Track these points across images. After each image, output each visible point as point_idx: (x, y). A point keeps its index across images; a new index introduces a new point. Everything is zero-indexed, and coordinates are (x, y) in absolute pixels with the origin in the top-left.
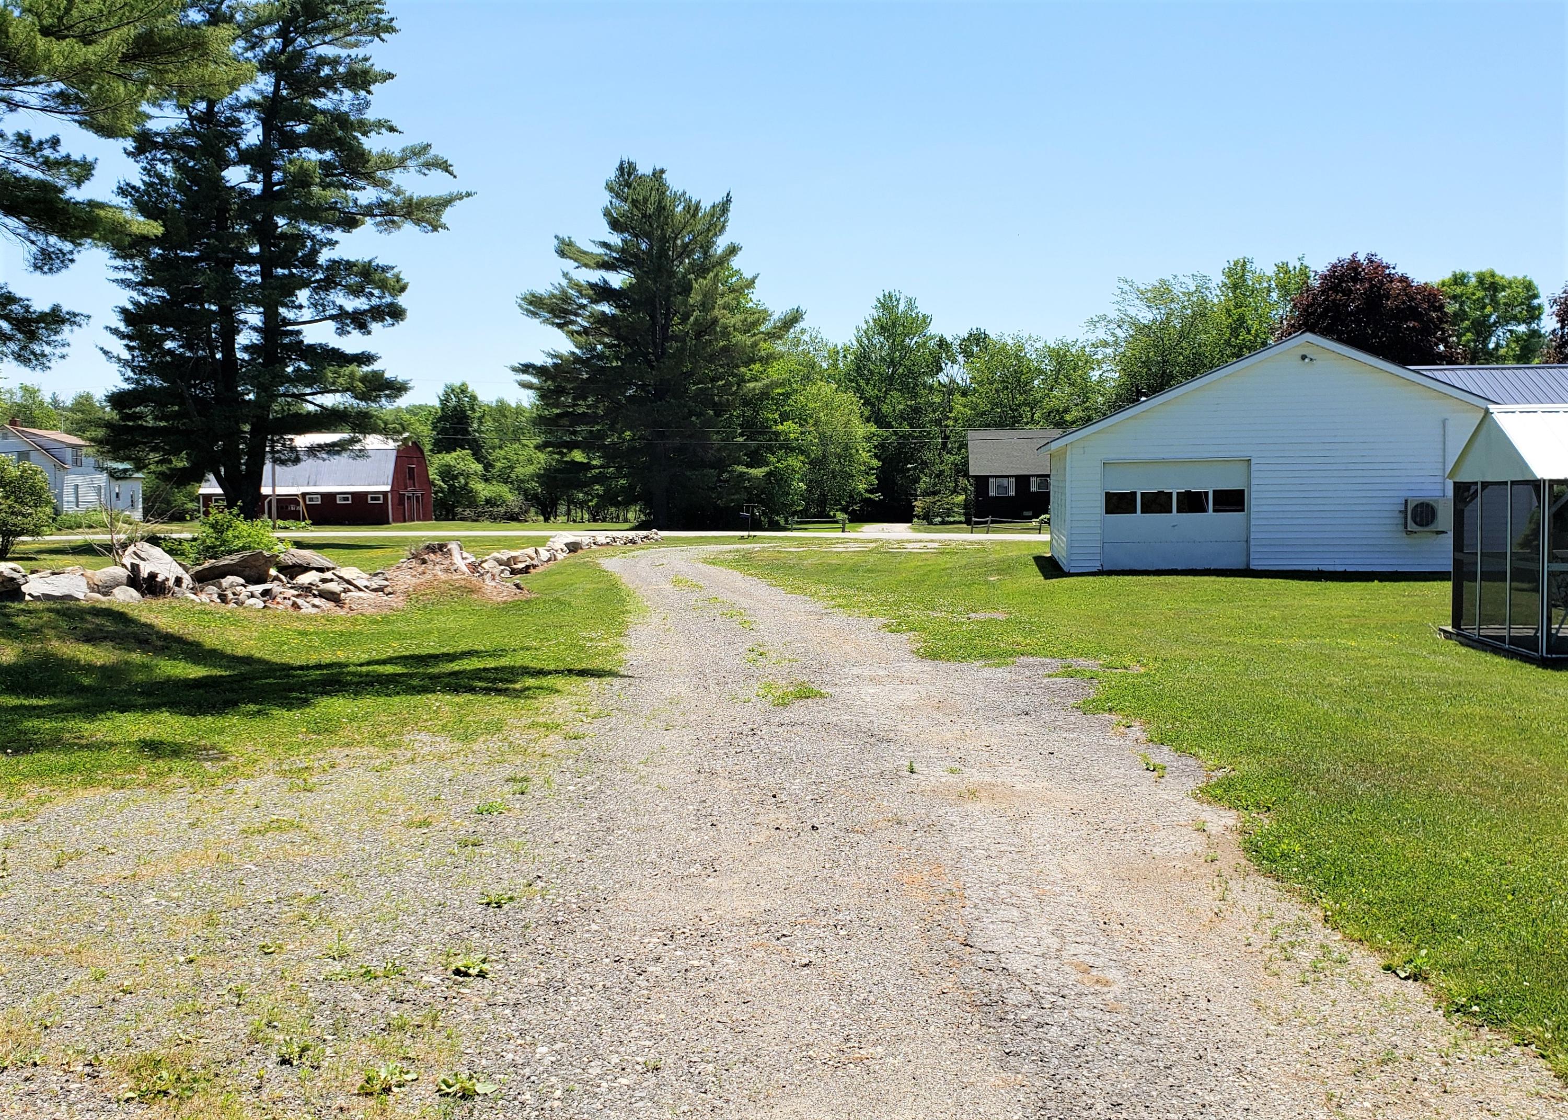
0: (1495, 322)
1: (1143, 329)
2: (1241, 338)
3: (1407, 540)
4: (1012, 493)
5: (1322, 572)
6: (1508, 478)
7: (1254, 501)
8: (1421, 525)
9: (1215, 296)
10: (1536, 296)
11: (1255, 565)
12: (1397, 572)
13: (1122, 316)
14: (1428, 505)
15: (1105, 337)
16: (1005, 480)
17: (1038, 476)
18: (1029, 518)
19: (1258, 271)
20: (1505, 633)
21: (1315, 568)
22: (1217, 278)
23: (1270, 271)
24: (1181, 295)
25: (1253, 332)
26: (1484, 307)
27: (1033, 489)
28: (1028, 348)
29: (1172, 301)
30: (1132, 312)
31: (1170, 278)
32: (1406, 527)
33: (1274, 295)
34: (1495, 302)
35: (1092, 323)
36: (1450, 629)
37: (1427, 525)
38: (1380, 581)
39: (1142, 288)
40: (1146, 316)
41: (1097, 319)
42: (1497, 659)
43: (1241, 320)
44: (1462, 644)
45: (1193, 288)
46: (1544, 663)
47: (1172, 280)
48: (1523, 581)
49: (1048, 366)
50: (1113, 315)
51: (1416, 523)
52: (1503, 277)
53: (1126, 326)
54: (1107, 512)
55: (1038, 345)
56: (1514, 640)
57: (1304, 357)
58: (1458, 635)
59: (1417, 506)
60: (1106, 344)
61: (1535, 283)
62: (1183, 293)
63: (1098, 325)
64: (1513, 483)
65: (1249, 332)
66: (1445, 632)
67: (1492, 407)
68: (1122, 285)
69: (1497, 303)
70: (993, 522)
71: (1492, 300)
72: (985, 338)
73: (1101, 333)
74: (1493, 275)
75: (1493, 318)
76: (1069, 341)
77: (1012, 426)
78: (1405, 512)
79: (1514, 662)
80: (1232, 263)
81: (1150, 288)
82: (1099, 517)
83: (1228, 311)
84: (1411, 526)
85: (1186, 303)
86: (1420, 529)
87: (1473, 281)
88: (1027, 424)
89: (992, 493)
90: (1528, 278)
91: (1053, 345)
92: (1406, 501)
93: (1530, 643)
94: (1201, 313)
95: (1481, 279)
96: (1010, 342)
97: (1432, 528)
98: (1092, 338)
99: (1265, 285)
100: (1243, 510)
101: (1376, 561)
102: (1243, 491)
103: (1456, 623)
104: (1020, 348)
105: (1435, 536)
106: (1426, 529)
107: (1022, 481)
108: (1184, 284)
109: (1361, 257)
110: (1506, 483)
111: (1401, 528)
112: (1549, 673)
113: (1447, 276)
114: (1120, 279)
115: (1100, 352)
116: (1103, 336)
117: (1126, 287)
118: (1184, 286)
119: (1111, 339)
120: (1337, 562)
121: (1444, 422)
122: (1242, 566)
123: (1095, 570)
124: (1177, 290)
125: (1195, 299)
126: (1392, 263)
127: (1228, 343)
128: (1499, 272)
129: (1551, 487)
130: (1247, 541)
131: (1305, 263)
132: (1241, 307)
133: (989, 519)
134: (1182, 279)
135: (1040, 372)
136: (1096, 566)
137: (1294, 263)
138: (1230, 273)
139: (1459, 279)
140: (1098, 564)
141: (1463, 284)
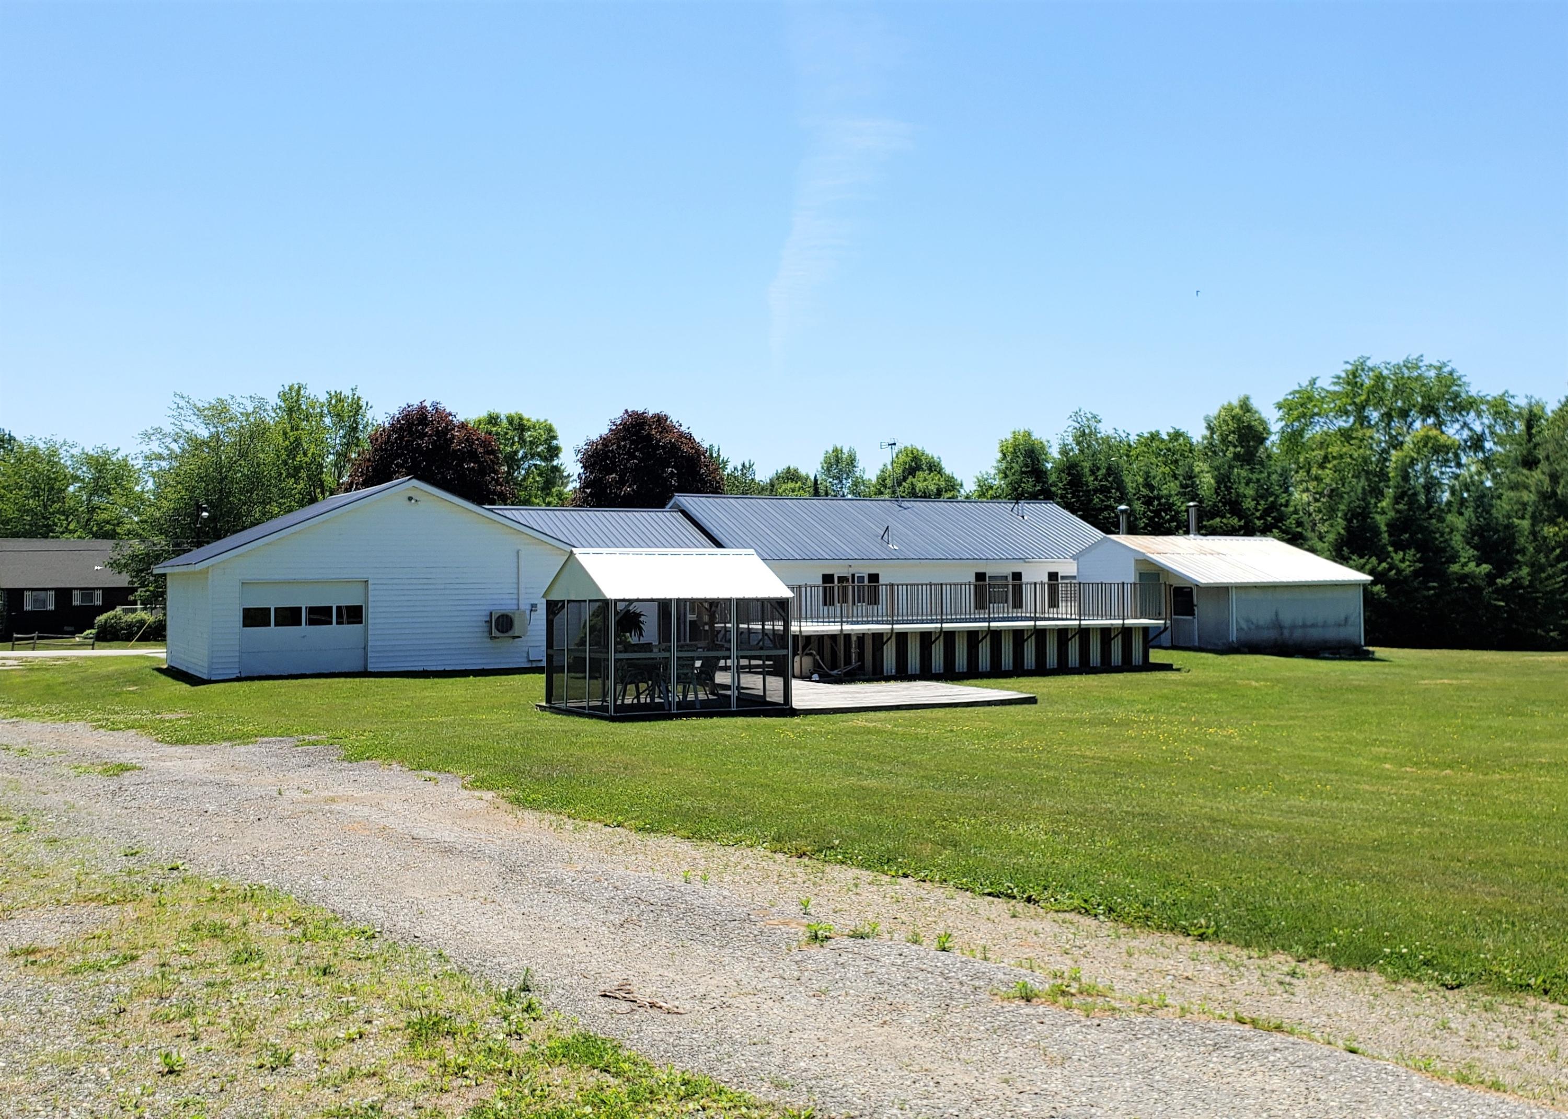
0: (522, 458)
1: (197, 444)
2: (298, 459)
3: (489, 644)
4: (51, 607)
5: (427, 671)
6: (587, 598)
7: (372, 615)
8: (503, 632)
9: (270, 418)
10: (555, 438)
11: (371, 668)
12: (483, 670)
13: (178, 430)
14: (507, 616)
15: (160, 451)
16: (43, 593)
17: (81, 589)
18: (73, 634)
19: (312, 397)
20: (584, 704)
21: (421, 669)
22: (274, 400)
23: (323, 398)
24: (239, 415)
25: (310, 455)
26: (513, 444)
27: (76, 602)
28: (62, 452)
29: (231, 420)
30: (188, 427)
31: (228, 398)
32: (491, 633)
33: (327, 420)
34: (522, 441)
35: (147, 436)
36: (544, 704)
37: (507, 631)
38: (475, 676)
39: (199, 404)
40: (203, 433)
41: (152, 432)
42: (582, 720)
43: (298, 442)
44: (552, 712)
45: (250, 410)
46: (613, 719)
47: (229, 400)
48: (578, 672)
49: (86, 473)
50: (168, 428)
51: (498, 630)
52: (528, 420)
53: (181, 441)
54: (245, 625)
55: (74, 451)
56: (590, 708)
57: (410, 499)
58: (550, 708)
59: (499, 617)
60: (160, 457)
61: (555, 426)
62: (241, 414)
63: (153, 438)
64: (590, 601)
65: (305, 454)
66: (540, 706)
67: (574, 549)
68: (177, 400)
69: (524, 441)
70: (39, 638)
71: (520, 438)
72: (10, 440)
73: (155, 447)
74: (521, 419)
75: (520, 455)
76: (110, 449)
77: (45, 536)
78: (490, 622)
79: (594, 720)
80: (287, 388)
81: (207, 405)
82: (237, 630)
83: (285, 433)
84: (495, 632)
85: (244, 423)
86: (502, 635)
87: (505, 423)
88: (62, 533)
89: (28, 607)
90: (549, 422)
91: (91, 452)
92: (491, 614)
93: (605, 709)
94: (258, 432)
95: (510, 420)
96: (42, 446)
97: (510, 633)
98: (146, 450)
99: (319, 410)
100: (361, 622)
101: (468, 661)
102: (361, 607)
103: (548, 700)
104: (54, 453)
105: (511, 640)
106: (506, 635)
107: (63, 594)
108: (242, 405)
109: (427, 404)
110: (585, 601)
111: (487, 634)
112: (617, 724)
113: (483, 414)
114: (175, 394)
115: (154, 465)
116: (158, 450)
117: (182, 403)
118: (242, 406)
119: (166, 452)
120: (439, 663)
121: (518, 552)
122: (361, 669)
123: (234, 677)
124: (235, 410)
125: (252, 420)
126: (454, 412)
127: (285, 463)
128: (526, 416)
129: (615, 604)
130: (365, 648)
131: (358, 394)
132: (297, 430)
133: (35, 635)
134: (239, 400)
135: (76, 478)
136: (235, 673)
137: (347, 392)
138: (284, 396)
139: (493, 420)
140: (237, 671)
141: (495, 424)
